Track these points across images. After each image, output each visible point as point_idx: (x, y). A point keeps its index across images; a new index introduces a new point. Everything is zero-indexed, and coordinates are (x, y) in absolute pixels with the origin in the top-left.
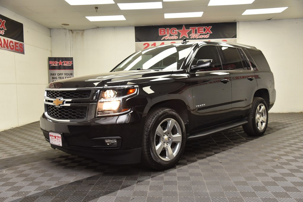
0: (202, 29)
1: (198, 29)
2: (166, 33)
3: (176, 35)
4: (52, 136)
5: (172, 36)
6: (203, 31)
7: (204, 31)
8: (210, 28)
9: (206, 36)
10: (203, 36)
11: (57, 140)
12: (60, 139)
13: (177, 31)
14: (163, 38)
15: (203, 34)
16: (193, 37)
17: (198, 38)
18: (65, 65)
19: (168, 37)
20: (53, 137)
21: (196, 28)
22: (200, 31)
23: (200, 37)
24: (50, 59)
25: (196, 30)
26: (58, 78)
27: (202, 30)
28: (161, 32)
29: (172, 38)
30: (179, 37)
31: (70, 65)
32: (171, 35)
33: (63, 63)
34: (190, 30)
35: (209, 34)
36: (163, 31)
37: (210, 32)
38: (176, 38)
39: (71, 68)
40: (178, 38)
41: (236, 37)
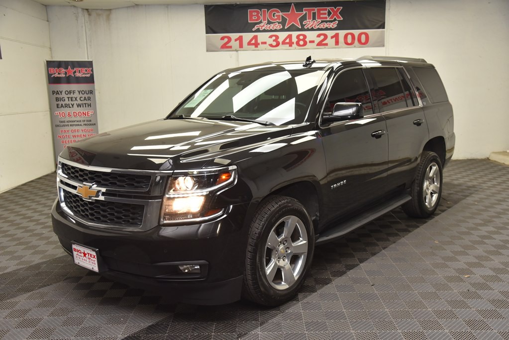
0: (324, 12)
1: (319, 10)
2: (262, 18)
3: (279, 23)
4: (78, 251)
5: (272, 23)
6: (326, 16)
7: (329, 15)
8: (338, 9)
9: (332, 24)
10: (326, 25)
11: (88, 260)
12: (94, 259)
13: (281, 14)
14: (256, 28)
15: (326, 22)
16: (309, 26)
17: (317, 27)
18: (78, 75)
19: (264, 25)
20: (79, 254)
21: (314, 10)
22: (321, 16)
23: (322, 26)
24: (50, 64)
25: (314, 14)
26: (67, 99)
27: (325, 14)
28: (252, 16)
29: (272, 27)
30: (284, 26)
31: (88, 75)
32: (269, 23)
33: (75, 72)
34: (304, 12)
35: (337, 22)
36: (256, 14)
37: (339, 17)
38: (278, 28)
39: (90, 80)
40: (282, 27)
41: (384, 28)
